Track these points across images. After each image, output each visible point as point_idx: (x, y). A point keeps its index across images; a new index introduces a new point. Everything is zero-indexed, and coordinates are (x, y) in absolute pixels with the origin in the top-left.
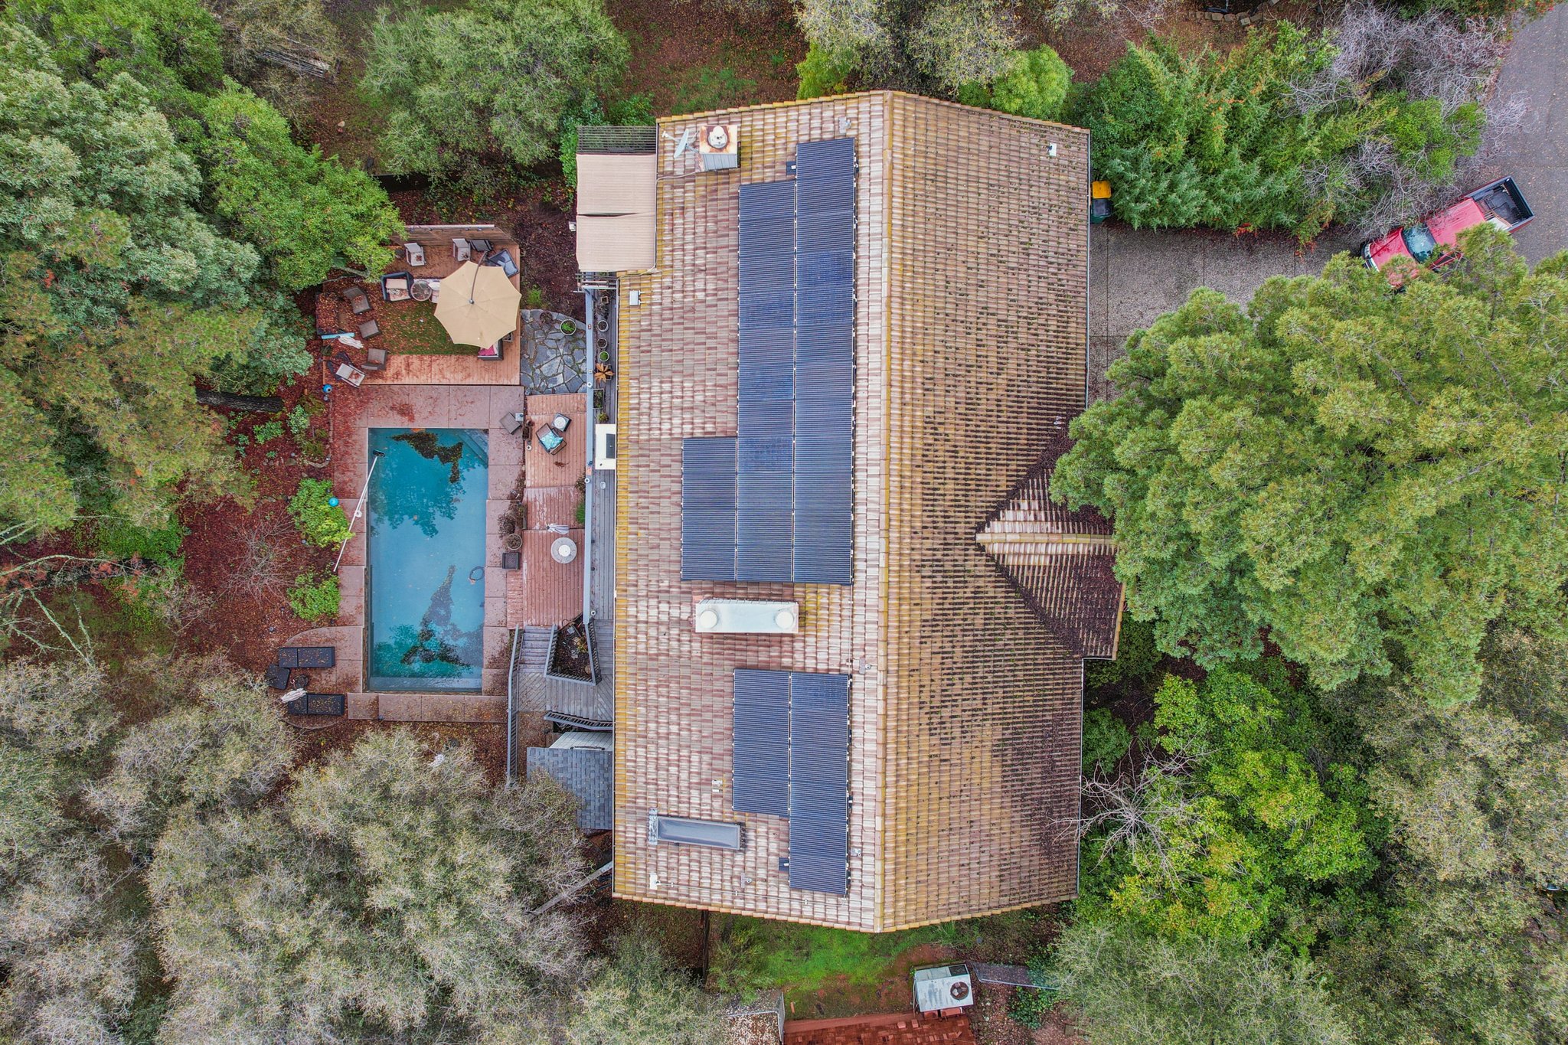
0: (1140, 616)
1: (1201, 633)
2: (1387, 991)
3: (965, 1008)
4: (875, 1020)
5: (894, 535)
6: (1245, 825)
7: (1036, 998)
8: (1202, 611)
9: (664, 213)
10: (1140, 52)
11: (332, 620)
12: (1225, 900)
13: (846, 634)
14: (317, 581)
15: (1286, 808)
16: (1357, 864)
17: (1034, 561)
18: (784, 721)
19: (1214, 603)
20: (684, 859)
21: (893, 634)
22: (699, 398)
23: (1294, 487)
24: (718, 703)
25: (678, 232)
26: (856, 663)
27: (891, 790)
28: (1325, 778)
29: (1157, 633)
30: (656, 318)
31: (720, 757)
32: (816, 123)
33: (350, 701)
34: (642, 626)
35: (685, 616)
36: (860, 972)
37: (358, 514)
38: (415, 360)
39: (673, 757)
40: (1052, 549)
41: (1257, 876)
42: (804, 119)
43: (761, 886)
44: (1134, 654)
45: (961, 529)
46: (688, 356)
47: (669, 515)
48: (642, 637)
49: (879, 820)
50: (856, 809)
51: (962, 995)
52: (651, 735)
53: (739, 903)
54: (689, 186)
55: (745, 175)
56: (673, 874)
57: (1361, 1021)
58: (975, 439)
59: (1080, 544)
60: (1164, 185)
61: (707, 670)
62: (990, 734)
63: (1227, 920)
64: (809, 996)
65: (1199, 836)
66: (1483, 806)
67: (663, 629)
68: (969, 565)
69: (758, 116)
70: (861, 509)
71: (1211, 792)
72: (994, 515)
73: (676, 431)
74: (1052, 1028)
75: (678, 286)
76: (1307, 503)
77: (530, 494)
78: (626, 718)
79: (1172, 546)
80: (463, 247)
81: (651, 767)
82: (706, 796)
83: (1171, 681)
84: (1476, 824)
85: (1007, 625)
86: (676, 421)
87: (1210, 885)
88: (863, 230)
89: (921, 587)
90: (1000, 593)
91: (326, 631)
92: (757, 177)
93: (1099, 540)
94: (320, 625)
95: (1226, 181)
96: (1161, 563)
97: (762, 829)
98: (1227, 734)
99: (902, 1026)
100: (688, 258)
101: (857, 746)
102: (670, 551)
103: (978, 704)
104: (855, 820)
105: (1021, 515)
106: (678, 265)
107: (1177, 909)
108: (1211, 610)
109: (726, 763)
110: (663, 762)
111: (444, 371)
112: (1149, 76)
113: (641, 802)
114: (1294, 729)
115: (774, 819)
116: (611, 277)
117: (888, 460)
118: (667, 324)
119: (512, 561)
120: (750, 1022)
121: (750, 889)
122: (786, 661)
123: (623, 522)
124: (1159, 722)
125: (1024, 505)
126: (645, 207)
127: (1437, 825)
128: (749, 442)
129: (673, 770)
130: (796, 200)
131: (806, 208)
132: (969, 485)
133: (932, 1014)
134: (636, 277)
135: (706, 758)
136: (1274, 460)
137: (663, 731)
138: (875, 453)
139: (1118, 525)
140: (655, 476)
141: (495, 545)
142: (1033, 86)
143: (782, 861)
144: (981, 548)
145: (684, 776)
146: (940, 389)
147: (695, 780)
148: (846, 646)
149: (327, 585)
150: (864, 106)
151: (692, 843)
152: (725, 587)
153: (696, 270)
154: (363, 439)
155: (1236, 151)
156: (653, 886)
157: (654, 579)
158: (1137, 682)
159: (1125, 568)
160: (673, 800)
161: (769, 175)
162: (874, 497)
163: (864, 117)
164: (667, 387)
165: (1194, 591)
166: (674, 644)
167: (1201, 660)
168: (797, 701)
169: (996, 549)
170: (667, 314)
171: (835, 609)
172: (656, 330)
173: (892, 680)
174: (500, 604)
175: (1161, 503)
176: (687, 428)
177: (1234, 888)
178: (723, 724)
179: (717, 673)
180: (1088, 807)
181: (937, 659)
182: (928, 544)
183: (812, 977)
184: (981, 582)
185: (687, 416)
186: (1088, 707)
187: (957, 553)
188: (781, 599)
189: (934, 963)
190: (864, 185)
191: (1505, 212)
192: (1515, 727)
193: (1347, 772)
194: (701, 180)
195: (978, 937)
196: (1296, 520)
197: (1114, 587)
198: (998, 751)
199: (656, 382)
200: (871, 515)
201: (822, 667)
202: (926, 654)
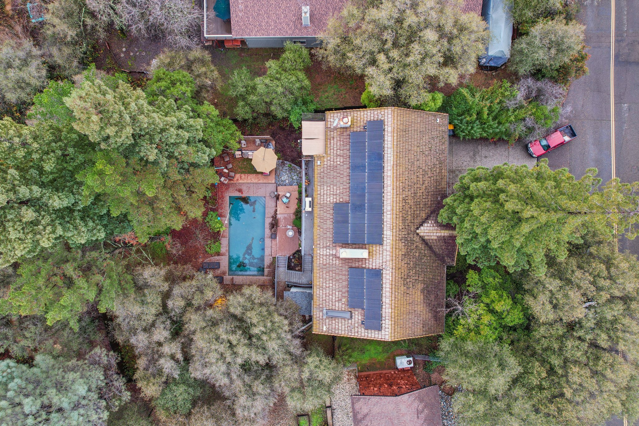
0: (463, 253)
1: (479, 258)
2: (528, 353)
3: (411, 368)
4: (384, 372)
5: (394, 231)
6: (492, 311)
7: (432, 365)
8: (479, 252)
9: (327, 139)
10: (462, 91)
11: (218, 254)
12: (486, 331)
13: (381, 258)
14: (215, 242)
15: (502, 306)
16: (521, 322)
17: (432, 238)
18: (363, 282)
19: (483, 250)
20: (334, 322)
21: (394, 258)
22: (338, 192)
23: (501, 223)
24: (344, 278)
25: (332, 144)
26: (384, 266)
27: (393, 301)
28: (513, 298)
29: (467, 258)
30: (325, 169)
31: (345, 293)
32: (372, 115)
33: (225, 279)
34: (321, 256)
35: (334, 253)
36: (379, 358)
37: (226, 222)
38: (243, 176)
39: (331, 293)
40: (438, 234)
41: (495, 325)
42: (369, 114)
43: (356, 329)
44: (460, 264)
45: (412, 228)
46: (335, 180)
47: (329, 224)
48: (321, 259)
49: (390, 310)
50: (384, 307)
51: (410, 364)
52: (324, 287)
53: (350, 334)
54: (335, 131)
55: (352, 129)
56: (331, 326)
57: (521, 360)
58: (417, 204)
59: (445, 233)
60: (470, 128)
61: (341, 268)
62: (420, 286)
63: (486, 336)
64: (365, 365)
65: (478, 313)
66: (551, 302)
67: (328, 257)
68: (414, 239)
69: (355, 112)
70: (385, 224)
71: (482, 302)
72: (421, 225)
73: (332, 201)
74: (436, 374)
75: (332, 160)
76: (504, 227)
77: (279, 216)
78: (316, 282)
79: (471, 235)
80: (258, 142)
81: (324, 296)
82: (340, 304)
83: (471, 272)
84: (549, 307)
85: (424, 256)
86: (331, 198)
87: (482, 327)
88: (386, 146)
89: (401, 245)
90: (423, 247)
91: (216, 257)
92: (355, 130)
93: (451, 232)
94: (215, 256)
95: (488, 126)
96: (468, 239)
97: (357, 313)
98: (487, 287)
99: (393, 373)
100: (335, 152)
101: (384, 289)
102: (330, 235)
103: (417, 278)
104: (383, 310)
105: (429, 225)
106: (332, 154)
107: (472, 334)
108: (482, 252)
109: (346, 295)
110: (328, 294)
111: (252, 179)
112: (465, 97)
113: (321, 306)
114: (506, 285)
115: (360, 310)
116: (312, 157)
117: (393, 210)
118: (329, 171)
119: (273, 236)
120: (347, 373)
121: (353, 330)
122: (364, 266)
123: (316, 226)
124: (467, 283)
125: (430, 222)
126: (322, 137)
127: (539, 307)
128: (353, 204)
129: (331, 296)
130: (367, 137)
131: (370, 139)
132: (414, 216)
133: (401, 369)
134: (320, 157)
135: (340, 293)
136: (496, 216)
137: (327, 285)
138: (389, 208)
139: (457, 229)
140: (325, 214)
141: (268, 232)
142: (433, 104)
143: (362, 322)
144: (418, 234)
145: (334, 298)
146: (407, 190)
147: (337, 299)
148: (381, 262)
149: (217, 244)
150: (386, 111)
151: (336, 317)
152: (346, 245)
153: (337, 155)
154: (227, 199)
155: (491, 118)
156: (325, 329)
157: (325, 243)
158: (461, 272)
159: (459, 241)
160: (331, 305)
161: (359, 129)
162: (389, 220)
163: (386, 114)
164: (329, 188)
165: (477, 247)
166: (331, 261)
167: (479, 265)
168: (367, 277)
169: (422, 234)
170: (329, 168)
171: (378, 251)
172: (326, 172)
173: (394, 271)
174: (270, 249)
175: (468, 225)
176: (335, 200)
177: (488, 328)
178: (345, 283)
179: (344, 269)
180: (448, 306)
181: (406, 265)
182: (403, 233)
183: (365, 359)
184: (418, 244)
185: (335, 197)
186: (447, 280)
187: (411, 236)
188: (362, 248)
189: (402, 355)
190: (386, 133)
191: (569, 134)
192: (559, 282)
193: (519, 296)
194: (339, 130)
195: (414, 347)
196: (500, 231)
197: (455, 245)
198: (422, 291)
199: (325, 187)
200: (388, 225)
201: (374, 267)
202: (403, 264)
